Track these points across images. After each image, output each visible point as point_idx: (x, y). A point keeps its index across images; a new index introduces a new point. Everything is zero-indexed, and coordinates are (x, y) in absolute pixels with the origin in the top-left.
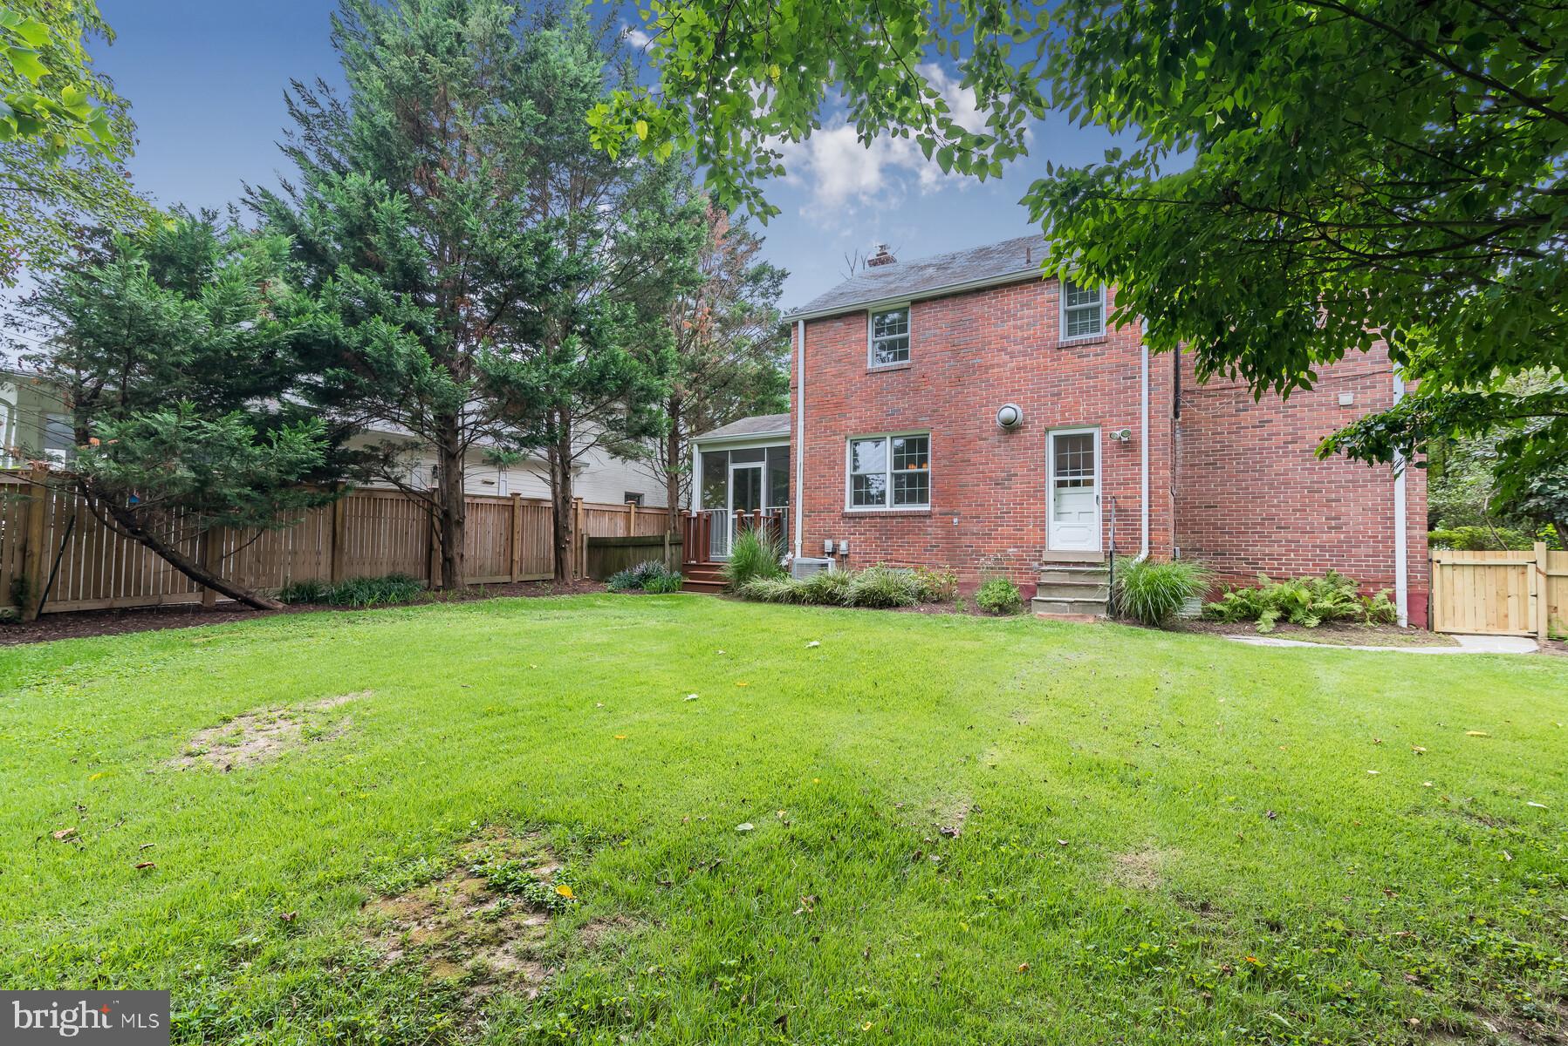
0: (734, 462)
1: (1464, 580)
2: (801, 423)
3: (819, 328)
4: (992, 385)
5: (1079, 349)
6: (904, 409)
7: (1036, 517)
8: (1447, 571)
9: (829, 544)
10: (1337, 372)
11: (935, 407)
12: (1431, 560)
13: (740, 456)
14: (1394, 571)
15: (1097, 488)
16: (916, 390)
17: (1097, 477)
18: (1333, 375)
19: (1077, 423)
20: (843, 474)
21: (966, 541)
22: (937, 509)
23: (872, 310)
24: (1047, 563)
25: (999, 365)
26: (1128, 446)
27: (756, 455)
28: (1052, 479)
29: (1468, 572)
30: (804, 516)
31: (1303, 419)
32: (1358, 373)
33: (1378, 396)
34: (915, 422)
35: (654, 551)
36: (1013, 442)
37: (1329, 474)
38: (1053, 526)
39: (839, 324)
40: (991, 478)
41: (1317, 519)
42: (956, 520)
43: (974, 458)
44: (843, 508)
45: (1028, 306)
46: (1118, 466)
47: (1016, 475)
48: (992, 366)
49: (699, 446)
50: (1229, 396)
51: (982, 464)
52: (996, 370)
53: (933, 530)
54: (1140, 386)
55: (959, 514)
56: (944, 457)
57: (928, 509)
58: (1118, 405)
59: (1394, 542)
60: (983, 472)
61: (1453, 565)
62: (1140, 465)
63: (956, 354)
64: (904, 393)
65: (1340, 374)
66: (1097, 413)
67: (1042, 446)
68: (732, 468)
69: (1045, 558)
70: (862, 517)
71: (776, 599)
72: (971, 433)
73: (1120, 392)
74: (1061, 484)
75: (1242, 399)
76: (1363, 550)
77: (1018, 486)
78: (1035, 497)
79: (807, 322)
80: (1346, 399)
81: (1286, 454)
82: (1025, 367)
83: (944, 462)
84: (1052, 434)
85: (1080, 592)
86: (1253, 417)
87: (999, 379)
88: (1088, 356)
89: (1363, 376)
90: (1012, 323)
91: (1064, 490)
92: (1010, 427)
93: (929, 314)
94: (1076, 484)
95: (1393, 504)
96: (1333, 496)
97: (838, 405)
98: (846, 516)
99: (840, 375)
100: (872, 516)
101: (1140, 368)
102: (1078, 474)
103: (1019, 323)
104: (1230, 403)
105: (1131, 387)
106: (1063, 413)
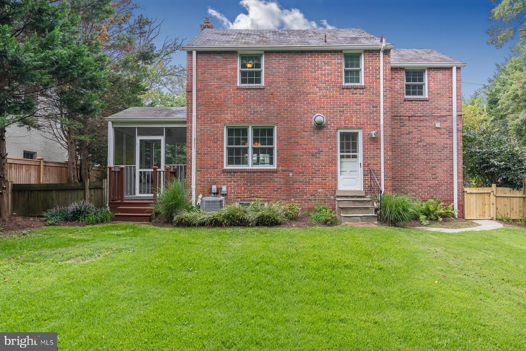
0: (140, 134)
1: (473, 198)
2: (194, 114)
3: (205, 57)
4: (310, 103)
5: (352, 90)
6: (261, 111)
7: (332, 173)
8: (469, 195)
9: (214, 188)
10: (435, 113)
11: (279, 112)
12: (464, 191)
13: (143, 132)
14: (453, 196)
15: (360, 159)
16: (268, 102)
17: (360, 153)
18: (434, 115)
19: (352, 127)
20: (222, 147)
21: (296, 185)
22: (280, 168)
23: (240, 52)
24: (338, 197)
25: (313, 93)
26: (375, 140)
27: (158, 132)
28: (339, 154)
29: (474, 196)
30: (197, 171)
31: (424, 132)
32: (441, 114)
33: (448, 125)
34: (267, 119)
35: (75, 194)
36: (321, 134)
37: (432, 156)
38: (340, 177)
39: (219, 57)
40: (309, 153)
41: (429, 175)
42: (291, 174)
43: (300, 141)
44: (223, 166)
45: (327, 64)
46: (370, 149)
47: (323, 151)
48: (310, 93)
49: (113, 123)
50: (397, 120)
51: (305, 144)
52: (312, 95)
53: (278, 180)
54: (380, 111)
55: (292, 171)
56: (284, 140)
57: (275, 167)
58: (370, 120)
59: (453, 184)
60: (305, 149)
61: (471, 193)
62: (380, 149)
63: (290, 84)
64: (261, 103)
65: (436, 115)
66: (360, 122)
67: (335, 137)
68: (138, 139)
69: (337, 194)
70: (235, 172)
71: (202, 224)
72: (299, 127)
73: (371, 113)
74: (342, 157)
75: (402, 121)
76: (443, 188)
77: (323, 157)
78: (332, 163)
79: (198, 53)
80: (438, 125)
81: (418, 147)
82: (326, 96)
83: (284, 143)
84: (339, 131)
85: (361, 211)
86: (406, 129)
87: (314, 100)
88: (357, 94)
89: (443, 116)
90: (320, 72)
91: (345, 160)
92: (320, 126)
93: (275, 60)
94: (348, 157)
95: (453, 169)
96: (434, 165)
97: (218, 105)
98: (225, 171)
99: (220, 87)
100: (242, 171)
101: (380, 103)
102: (349, 152)
103: (323, 72)
104: (398, 123)
105: (375, 111)
106: (345, 121)
